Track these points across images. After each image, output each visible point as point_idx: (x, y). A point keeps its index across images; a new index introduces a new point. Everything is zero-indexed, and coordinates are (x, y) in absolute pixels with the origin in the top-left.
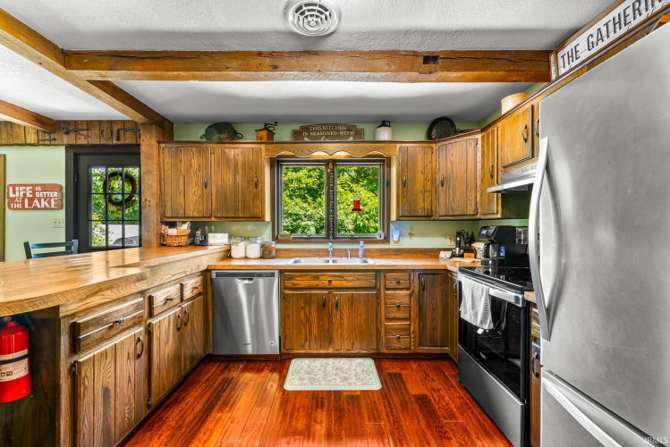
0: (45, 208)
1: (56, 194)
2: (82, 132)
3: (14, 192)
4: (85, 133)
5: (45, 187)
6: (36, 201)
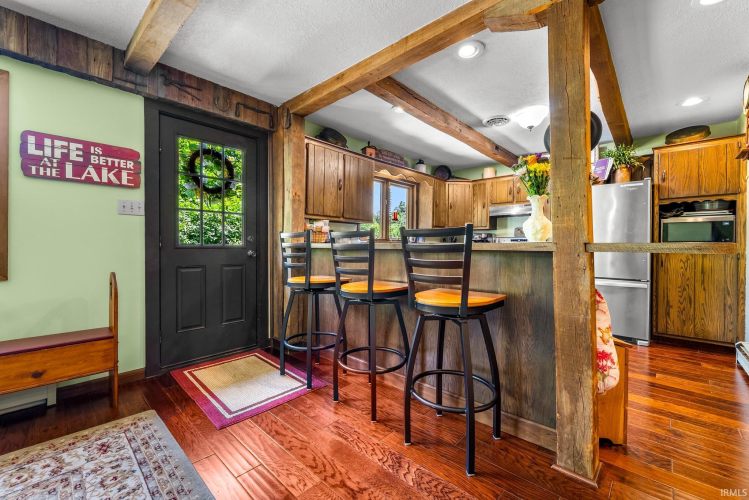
0: (110, 183)
1: (130, 164)
2: (189, 90)
3: (40, 146)
4: (193, 92)
5: (109, 151)
6: (91, 169)
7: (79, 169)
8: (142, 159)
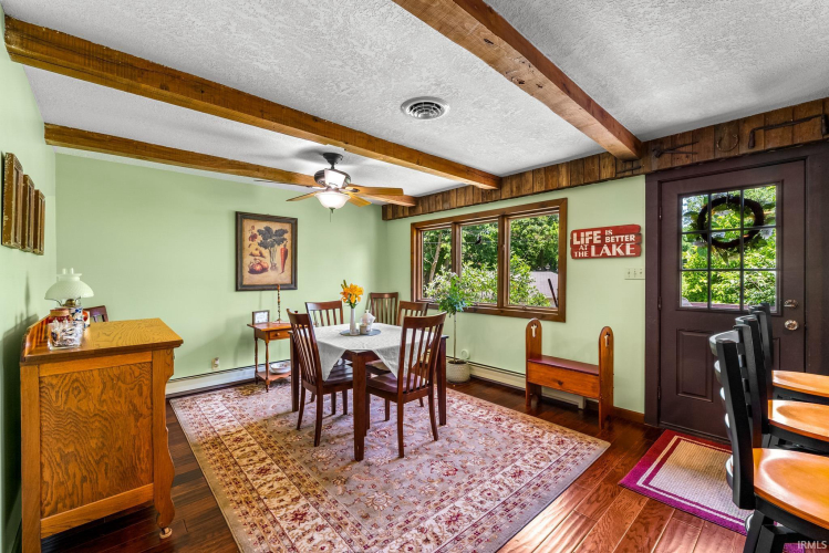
0: (618, 256)
1: (632, 237)
2: (683, 149)
3: (579, 239)
4: (688, 149)
5: (618, 230)
6: (605, 247)
7: (599, 247)
8: (643, 232)
